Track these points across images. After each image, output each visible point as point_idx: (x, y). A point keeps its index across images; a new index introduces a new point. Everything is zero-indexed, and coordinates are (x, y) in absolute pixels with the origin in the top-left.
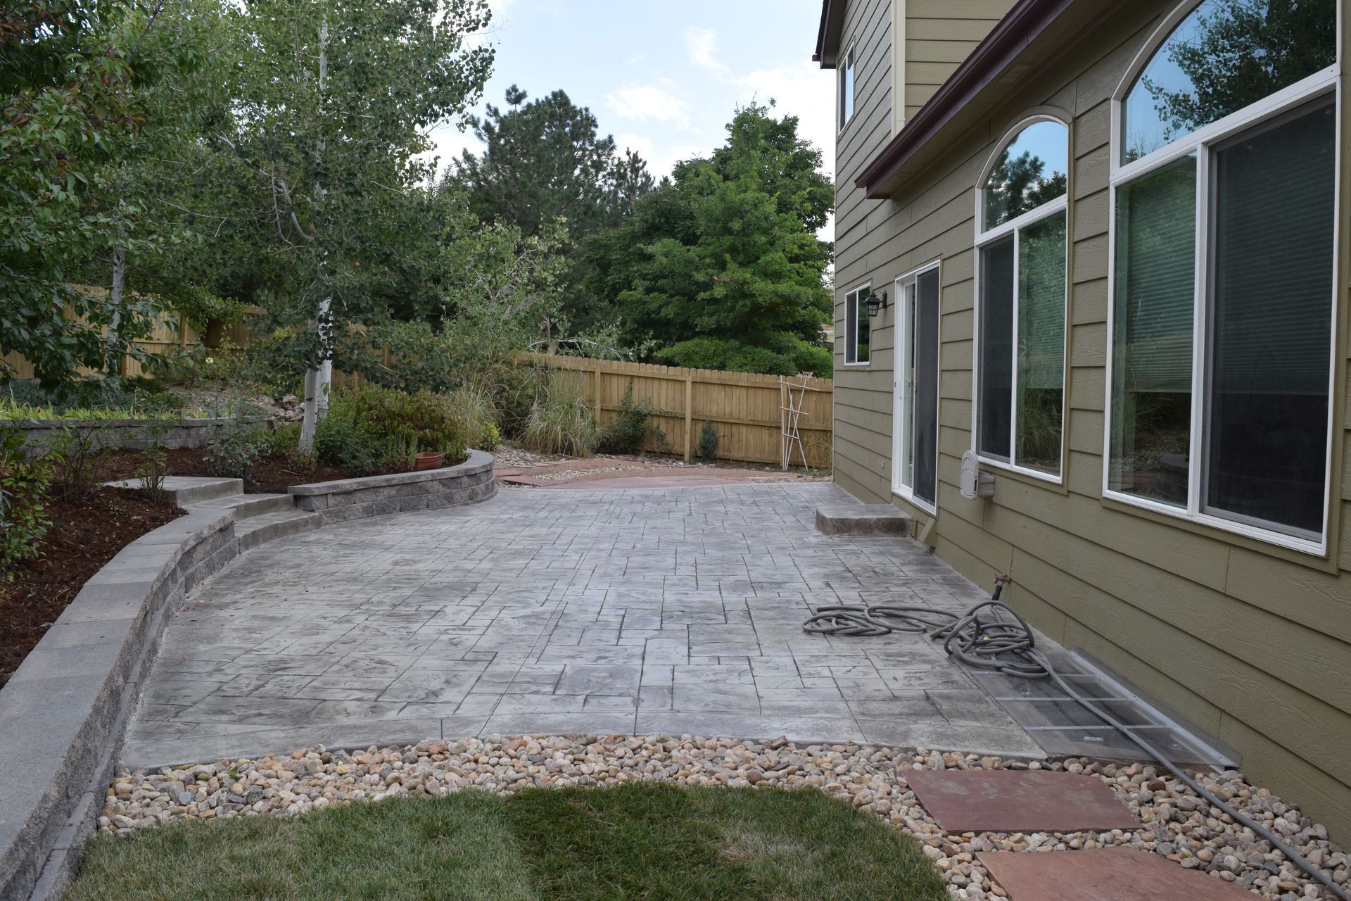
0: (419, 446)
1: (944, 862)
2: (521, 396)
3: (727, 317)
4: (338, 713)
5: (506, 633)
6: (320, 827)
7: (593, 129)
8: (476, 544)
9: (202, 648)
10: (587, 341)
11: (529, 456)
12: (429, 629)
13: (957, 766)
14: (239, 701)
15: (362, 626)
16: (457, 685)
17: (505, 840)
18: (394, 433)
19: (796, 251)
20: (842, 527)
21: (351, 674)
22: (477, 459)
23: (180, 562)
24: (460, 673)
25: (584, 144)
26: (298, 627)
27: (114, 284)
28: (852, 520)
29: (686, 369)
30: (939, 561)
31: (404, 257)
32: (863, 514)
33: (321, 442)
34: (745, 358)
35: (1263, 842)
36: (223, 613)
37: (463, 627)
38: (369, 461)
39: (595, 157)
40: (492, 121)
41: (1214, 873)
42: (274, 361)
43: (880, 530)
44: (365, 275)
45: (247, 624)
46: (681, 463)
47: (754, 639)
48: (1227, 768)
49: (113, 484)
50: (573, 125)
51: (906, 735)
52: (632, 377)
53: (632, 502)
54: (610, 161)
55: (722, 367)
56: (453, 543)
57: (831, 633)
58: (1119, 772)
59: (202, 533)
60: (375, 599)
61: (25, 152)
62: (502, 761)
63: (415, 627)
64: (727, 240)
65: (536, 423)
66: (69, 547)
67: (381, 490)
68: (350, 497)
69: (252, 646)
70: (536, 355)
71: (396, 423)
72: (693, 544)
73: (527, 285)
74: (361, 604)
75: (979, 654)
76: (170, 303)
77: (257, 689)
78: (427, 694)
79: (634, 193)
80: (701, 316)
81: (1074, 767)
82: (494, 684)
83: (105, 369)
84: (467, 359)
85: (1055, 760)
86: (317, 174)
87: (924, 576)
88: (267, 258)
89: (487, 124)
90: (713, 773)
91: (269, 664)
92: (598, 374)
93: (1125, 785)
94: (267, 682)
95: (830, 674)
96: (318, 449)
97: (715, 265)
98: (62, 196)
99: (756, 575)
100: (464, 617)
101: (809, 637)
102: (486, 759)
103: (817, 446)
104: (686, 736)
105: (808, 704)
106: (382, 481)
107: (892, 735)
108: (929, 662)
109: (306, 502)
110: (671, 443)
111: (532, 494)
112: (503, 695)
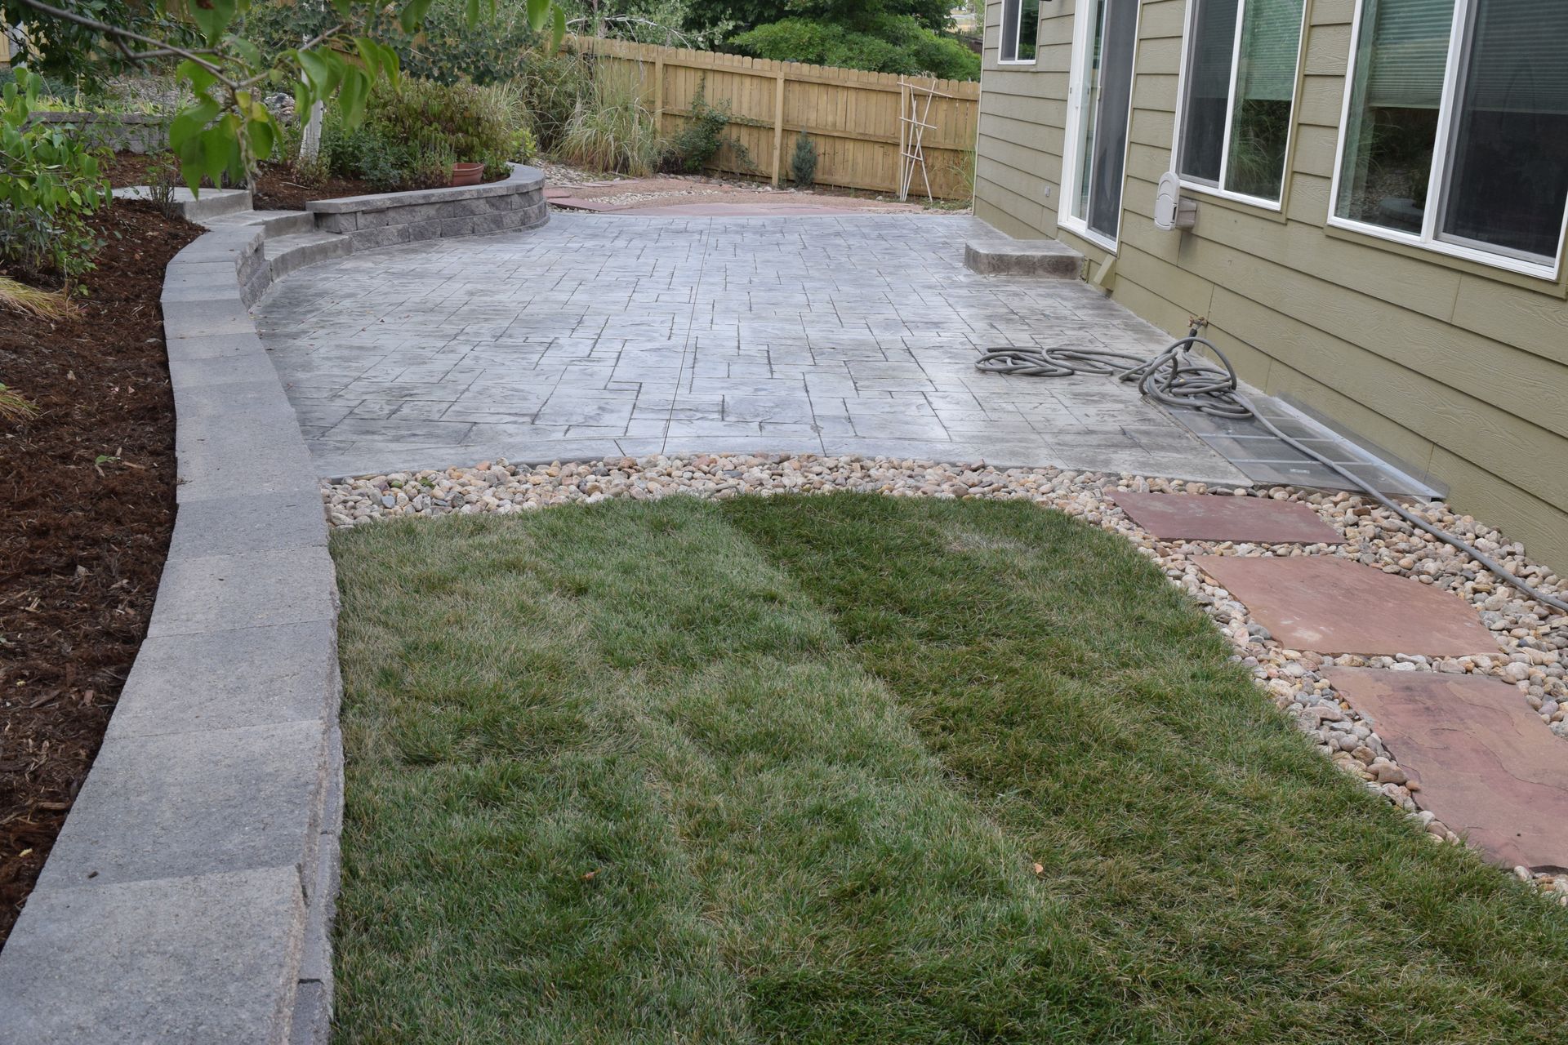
1: (1160, 561)
2: (557, 91)
4: (498, 434)
5: (641, 365)
8: (557, 275)
9: (301, 375)
10: (642, 20)
11: (572, 173)
12: (551, 359)
13: (1161, 491)
14: (381, 423)
15: (470, 356)
16: (613, 411)
17: (733, 534)
18: (417, 137)
20: (1000, 264)
21: (489, 400)
22: (520, 174)
24: (611, 401)
26: (397, 356)
28: (1012, 256)
29: (777, 62)
30: (1118, 306)
32: (1024, 250)
33: (329, 147)
34: (851, 50)
35: (1462, 555)
36: (298, 342)
37: (589, 359)
38: (393, 173)
41: (1414, 578)
43: (1045, 270)
45: (335, 354)
46: (769, 188)
47: (922, 375)
48: (1434, 499)
51: (1107, 462)
52: (705, 71)
53: (726, 232)
55: (820, 61)
56: (526, 273)
57: (1009, 372)
58: (1324, 501)
59: (242, 251)
60: (469, 330)
62: (695, 475)
63: (533, 357)
65: (578, 131)
67: (417, 209)
68: (382, 216)
69: (357, 374)
70: (575, 38)
72: (820, 280)
74: (456, 335)
75: (1175, 395)
77: (393, 412)
78: (585, 418)
81: (1279, 495)
82: (653, 411)
85: (1261, 487)
87: (1102, 321)
90: (918, 488)
91: (390, 391)
92: (659, 66)
93: (1332, 510)
94: (400, 407)
95: (1015, 410)
96: (327, 155)
99: (906, 314)
100: (584, 350)
101: (982, 376)
102: (679, 473)
103: (946, 171)
104: (879, 458)
105: (1000, 435)
106: (419, 197)
107: (1092, 462)
108: (1121, 402)
109: (331, 221)
110: (755, 161)
111: (593, 219)
112: (668, 420)
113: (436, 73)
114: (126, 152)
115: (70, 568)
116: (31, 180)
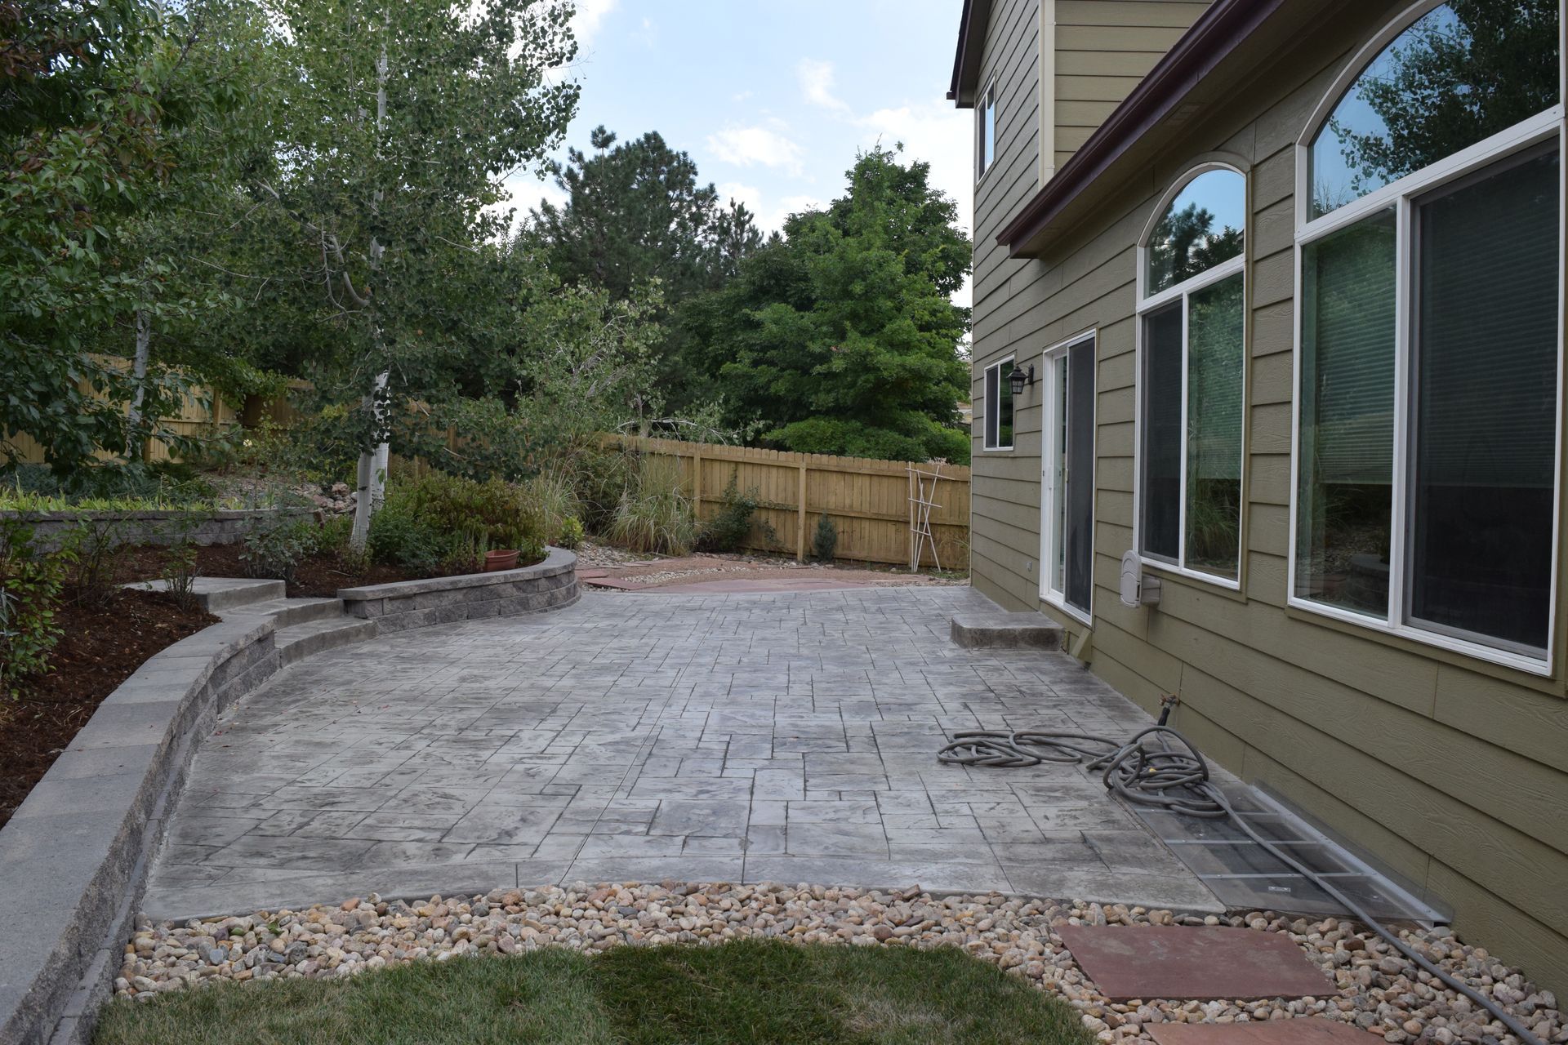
0: (490, 543)
1: (1106, 1035)
2: (607, 485)
3: (847, 394)
4: (396, 856)
5: (591, 763)
6: (375, 991)
7: (692, 176)
8: (555, 658)
9: (237, 778)
10: (685, 421)
11: (616, 554)
12: (501, 757)
13: (1120, 921)
14: (279, 841)
15: (423, 753)
16: (535, 824)
17: (591, 1008)
18: (460, 528)
19: (927, 318)
20: (982, 639)
21: (409, 810)
22: (557, 558)
23: (212, 678)
24: (538, 810)
25: (681, 193)
26: (349, 754)
27: (138, 354)
28: (993, 631)
29: (799, 454)
30: (1096, 679)
31: (473, 324)
32: (1006, 624)
33: (376, 538)
34: (868, 441)
35: (1481, 1011)
36: (262, 738)
37: (541, 755)
38: (432, 560)
39: (694, 209)
40: (575, 167)
42: (323, 444)
43: (1027, 643)
44: (429, 345)
45: (288, 751)
46: (794, 564)
47: (880, 770)
48: (1437, 924)
49: (134, 586)
50: (669, 172)
51: (1060, 884)
52: (737, 463)
53: (737, 609)
54: (711, 214)
55: (841, 452)
56: (528, 656)
57: (971, 763)
58: (1310, 929)
59: (237, 644)
60: (438, 722)
61: (38, 203)
62: (588, 913)
63: (485, 754)
64: (848, 305)
65: (625, 517)
66: (83, 660)
67: (444, 594)
68: (409, 602)
69: (295, 776)
70: (625, 438)
71: (463, 516)
72: (808, 658)
73: (616, 356)
74: (423, 728)
75: (1144, 789)
76: (202, 375)
77: (300, 827)
78: (499, 834)
79: (739, 250)
80: (816, 393)
81: (1257, 923)
82: (578, 823)
83: (128, 453)
84: (546, 442)
85: (1235, 914)
86: (373, 229)
87: (1078, 697)
88: (315, 325)
89: (570, 170)
90: (834, 929)
91: (316, 798)
92: (697, 460)
93: (1318, 944)
94: (312, 820)
95: (970, 812)
96: (372, 546)
97: (833, 333)
98: (80, 253)
99: (883, 695)
100: (542, 743)
101: (944, 769)
102: (569, 911)
103: (952, 544)
104: (802, 885)
105: (945, 847)
106: (445, 584)
107: (1043, 884)
108: (1085, 798)
109: (358, 608)
110: (782, 540)
111: (620, 599)
112: (587, 835)
113: (471, 471)
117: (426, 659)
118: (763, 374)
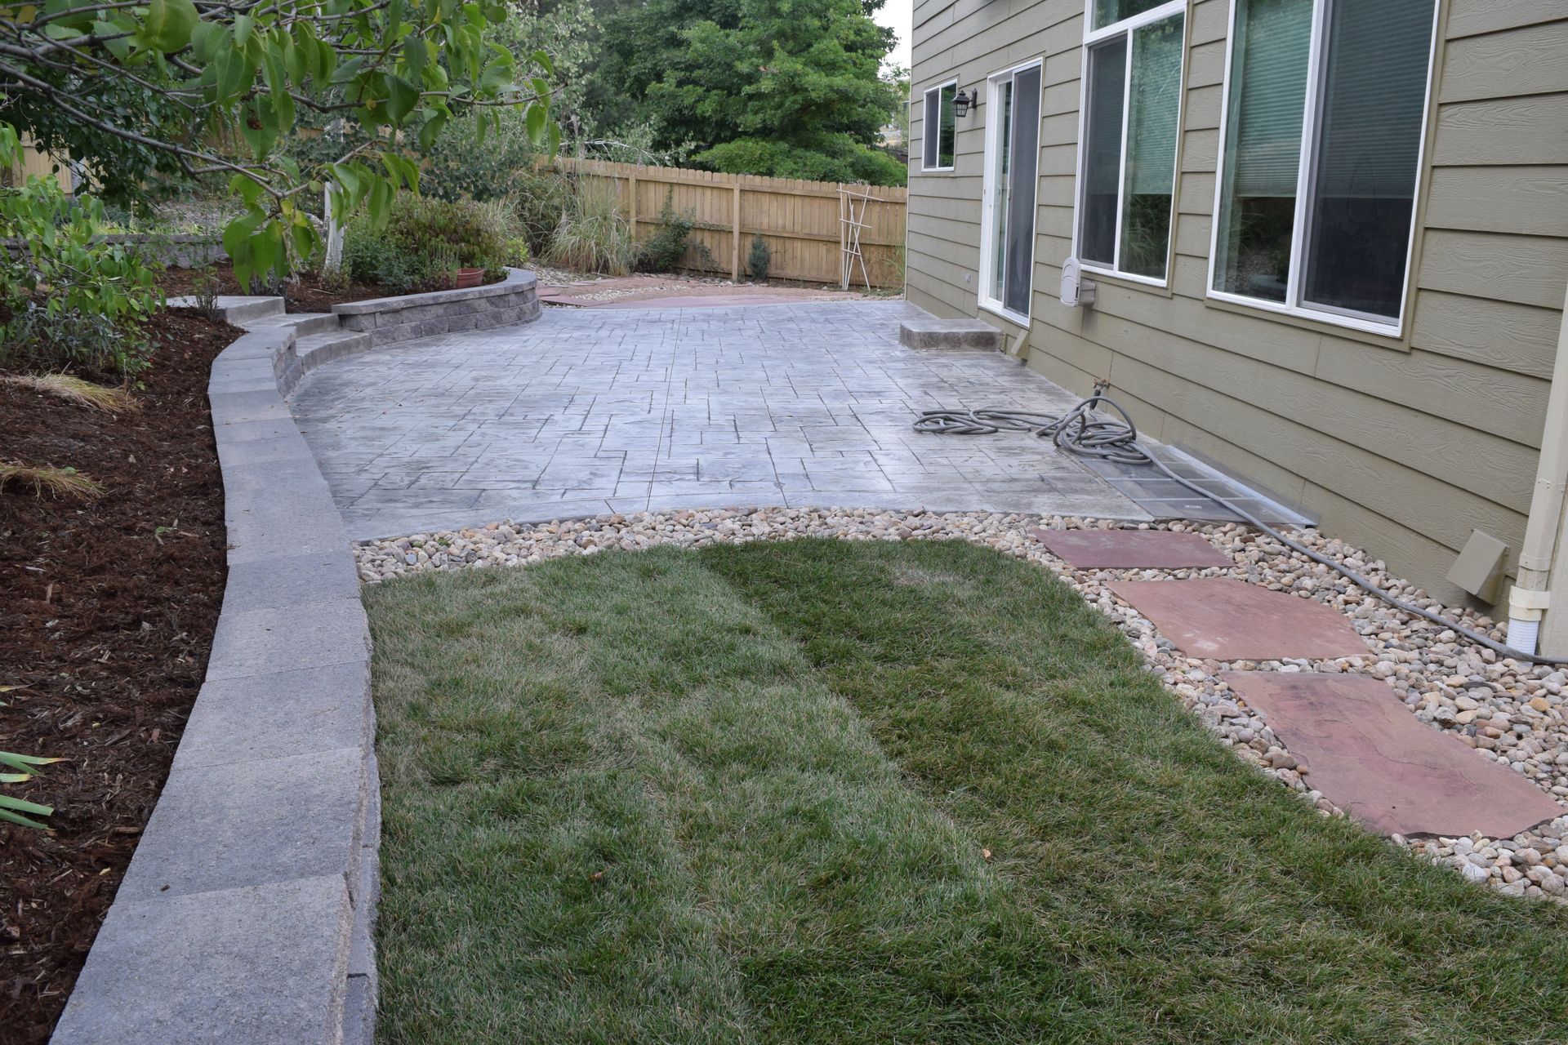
1: (1078, 587)
2: (545, 206)
3: (774, 115)
4: (504, 498)
5: (626, 436)
6: (547, 573)
8: (550, 362)
9: (332, 454)
10: (616, 143)
11: (560, 274)
12: (547, 433)
13: (1076, 528)
14: (402, 492)
15: (478, 432)
16: (603, 476)
17: (711, 577)
18: (426, 248)
19: (852, 37)
20: (931, 341)
22: (516, 277)
24: (600, 467)
26: (414, 435)
28: (940, 334)
29: (733, 176)
30: (1032, 373)
32: (950, 328)
33: (350, 258)
34: (796, 163)
35: (1334, 572)
36: (328, 426)
37: (580, 432)
38: (406, 278)
41: (1294, 593)
43: (969, 344)
45: (360, 434)
46: (729, 283)
47: (868, 437)
48: (1308, 527)
51: (1029, 505)
52: (671, 184)
53: (695, 320)
55: (770, 173)
56: (524, 361)
57: (942, 432)
58: (1215, 531)
59: (278, 349)
60: (476, 411)
62: (677, 528)
64: (776, 23)
65: (564, 239)
67: (427, 308)
68: (398, 316)
69: (380, 451)
70: (560, 159)
71: (427, 236)
72: (776, 358)
74: (465, 415)
75: (1085, 446)
77: (412, 483)
78: (579, 483)
80: (744, 112)
81: (1177, 527)
82: (638, 474)
85: (1161, 522)
87: (1019, 386)
90: (868, 533)
91: (409, 465)
92: (632, 181)
93: (1222, 539)
94: (418, 478)
95: (949, 463)
96: (349, 265)
97: (759, 52)
99: (852, 385)
100: (576, 424)
101: (918, 436)
102: (662, 527)
103: (880, 263)
104: (834, 508)
105: (937, 485)
106: (428, 299)
107: (1016, 506)
108: (1039, 453)
109: (353, 322)
110: (717, 260)
111: (580, 313)
112: (651, 482)
113: (441, 192)
114: (174, 268)
115: (136, 624)
116: (96, 290)
117: (432, 365)
118: (689, 95)
